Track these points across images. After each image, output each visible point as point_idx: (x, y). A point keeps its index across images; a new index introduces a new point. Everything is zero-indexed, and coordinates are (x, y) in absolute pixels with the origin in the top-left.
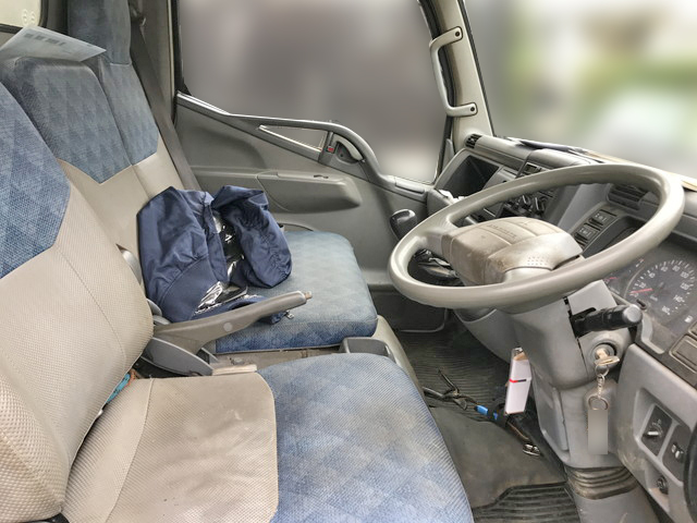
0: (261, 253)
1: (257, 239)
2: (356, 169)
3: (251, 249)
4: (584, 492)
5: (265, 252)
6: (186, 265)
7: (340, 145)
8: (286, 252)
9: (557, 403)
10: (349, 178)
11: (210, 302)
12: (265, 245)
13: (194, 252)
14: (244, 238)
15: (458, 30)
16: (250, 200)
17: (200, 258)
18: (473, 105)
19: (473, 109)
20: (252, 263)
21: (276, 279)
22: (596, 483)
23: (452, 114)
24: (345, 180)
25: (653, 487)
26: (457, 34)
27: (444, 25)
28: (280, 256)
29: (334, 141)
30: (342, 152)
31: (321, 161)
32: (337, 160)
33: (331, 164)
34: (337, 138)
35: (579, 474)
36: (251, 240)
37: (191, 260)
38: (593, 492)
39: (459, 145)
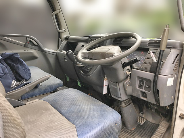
0: (22, 71)
1: (20, 67)
2: (36, 48)
3: (19, 70)
4: (124, 106)
5: (23, 70)
6: (2, 76)
7: (30, 41)
8: (29, 70)
9: (118, 86)
10: (34, 50)
11: (13, 86)
12: (23, 68)
13: (3, 72)
14: (16, 67)
15: (59, 10)
16: (14, 56)
17: (6, 74)
18: (65, 29)
19: (65, 30)
20: (20, 74)
21: (29, 78)
22: (126, 103)
23: (60, 32)
24: (33, 51)
25: (141, 97)
26: (59, 11)
27: (55, 9)
28: (28, 71)
29: (29, 40)
30: (31, 43)
31: (25, 46)
32: (30, 45)
33: (28, 47)
34: (29, 39)
35: (123, 102)
36: (18, 67)
37: (3, 74)
38: (125, 106)
39: (62, 40)
